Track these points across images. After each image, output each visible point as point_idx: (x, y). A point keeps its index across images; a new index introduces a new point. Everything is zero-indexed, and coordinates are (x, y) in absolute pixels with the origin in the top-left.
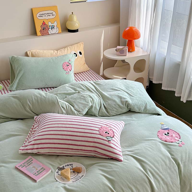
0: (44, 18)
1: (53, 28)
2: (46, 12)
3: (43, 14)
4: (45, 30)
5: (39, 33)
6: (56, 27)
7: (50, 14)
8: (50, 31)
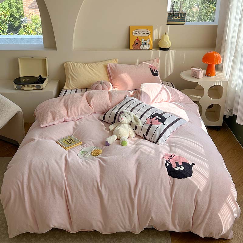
0: (139, 35)
1: (145, 44)
2: (142, 30)
3: (138, 32)
4: (138, 45)
5: (131, 47)
6: (148, 44)
7: (144, 33)
8: (142, 47)
